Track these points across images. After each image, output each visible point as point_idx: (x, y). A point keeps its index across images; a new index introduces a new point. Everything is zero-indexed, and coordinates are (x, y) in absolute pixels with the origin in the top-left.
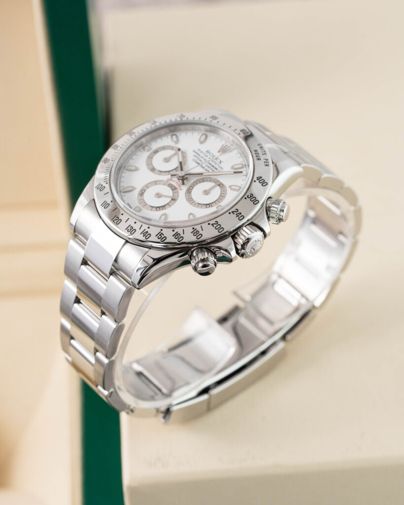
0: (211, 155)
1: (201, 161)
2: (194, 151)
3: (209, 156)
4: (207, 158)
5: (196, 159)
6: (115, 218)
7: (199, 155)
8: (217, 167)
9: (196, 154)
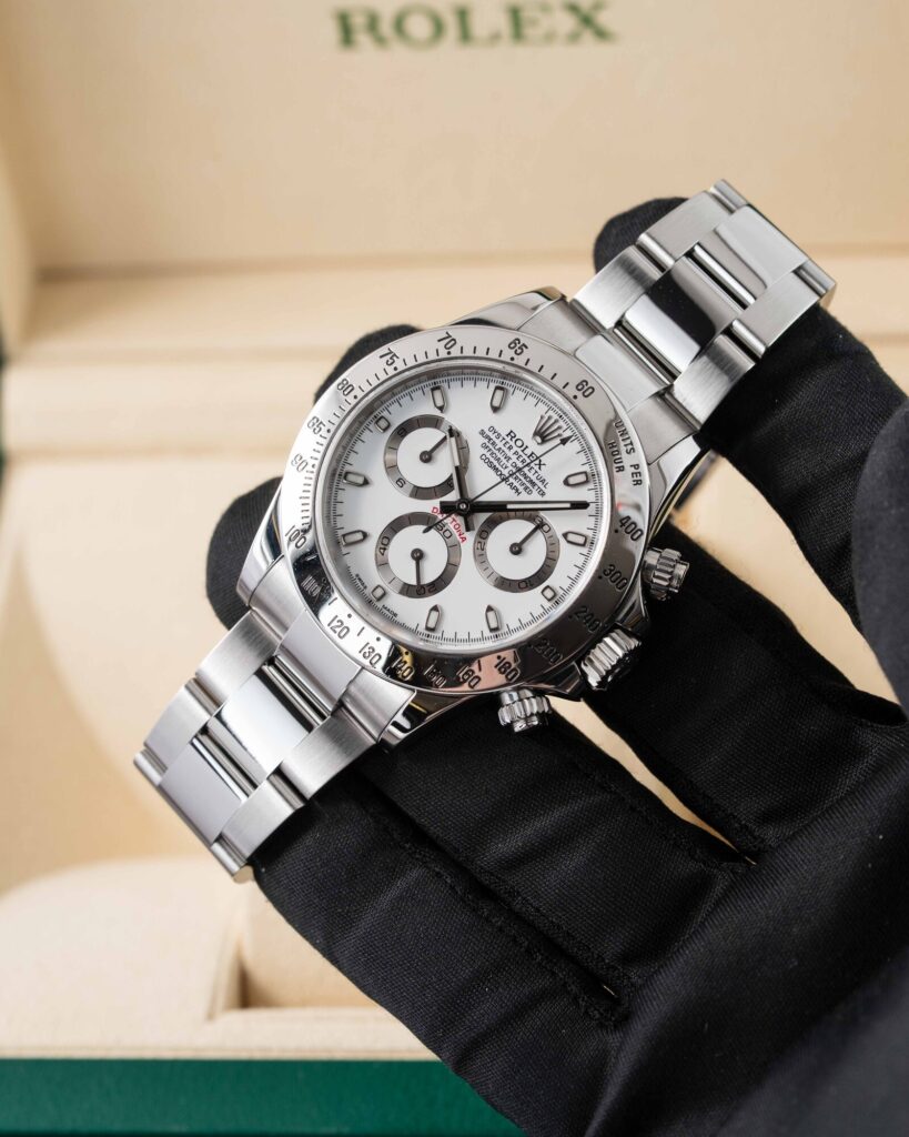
0: (519, 443)
1: (498, 460)
2: (482, 433)
3: (515, 449)
4: (510, 454)
5: (488, 455)
6: (335, 623)
7: (494, 444)
8: (534, 478)
9: (486, 441)
